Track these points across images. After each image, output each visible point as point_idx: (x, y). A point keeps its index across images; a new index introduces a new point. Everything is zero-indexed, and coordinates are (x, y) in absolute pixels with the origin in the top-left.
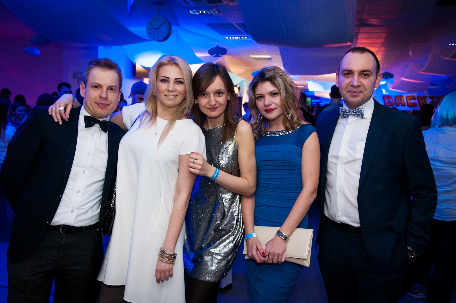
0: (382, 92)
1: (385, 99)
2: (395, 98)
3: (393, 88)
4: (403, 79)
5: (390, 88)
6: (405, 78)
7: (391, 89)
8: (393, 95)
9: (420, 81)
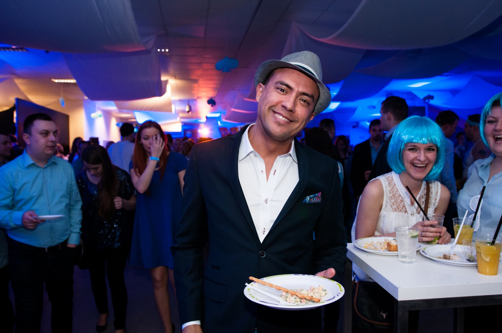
0: (217, 124)
1: (222, 130)
2: (231, 129)
3: (226, 119)
4: (233, 110)
5: (223, 118)
6: (235, 108)
7: (224, 120)
8: (229, 127)
9: (251, 111)
